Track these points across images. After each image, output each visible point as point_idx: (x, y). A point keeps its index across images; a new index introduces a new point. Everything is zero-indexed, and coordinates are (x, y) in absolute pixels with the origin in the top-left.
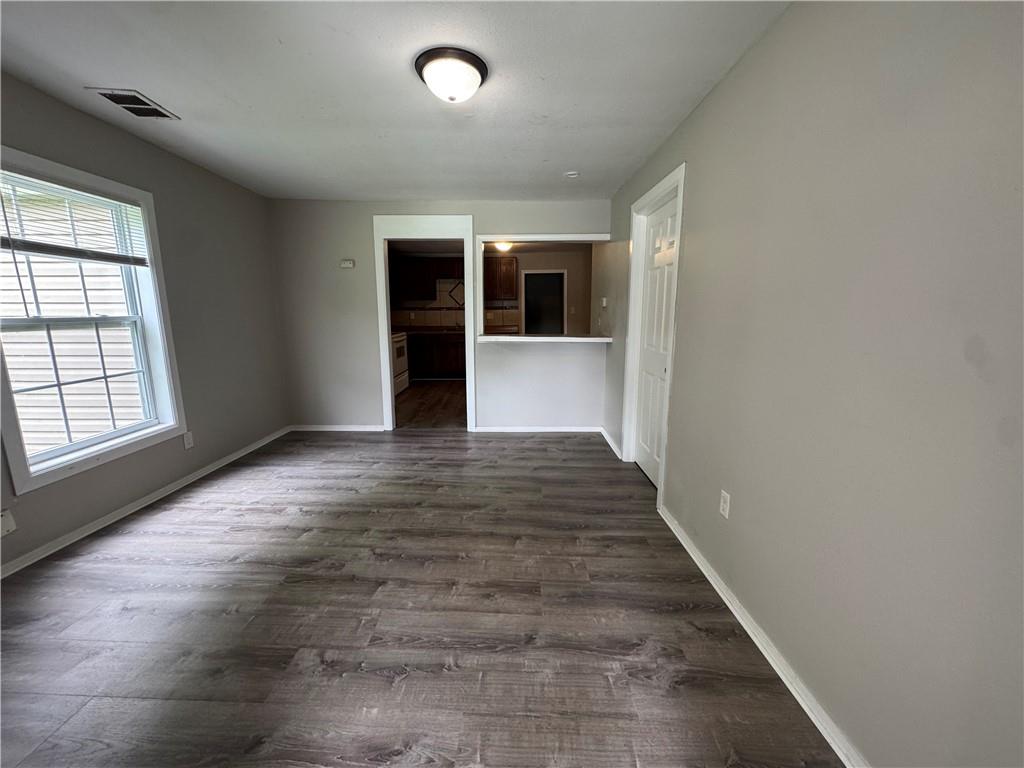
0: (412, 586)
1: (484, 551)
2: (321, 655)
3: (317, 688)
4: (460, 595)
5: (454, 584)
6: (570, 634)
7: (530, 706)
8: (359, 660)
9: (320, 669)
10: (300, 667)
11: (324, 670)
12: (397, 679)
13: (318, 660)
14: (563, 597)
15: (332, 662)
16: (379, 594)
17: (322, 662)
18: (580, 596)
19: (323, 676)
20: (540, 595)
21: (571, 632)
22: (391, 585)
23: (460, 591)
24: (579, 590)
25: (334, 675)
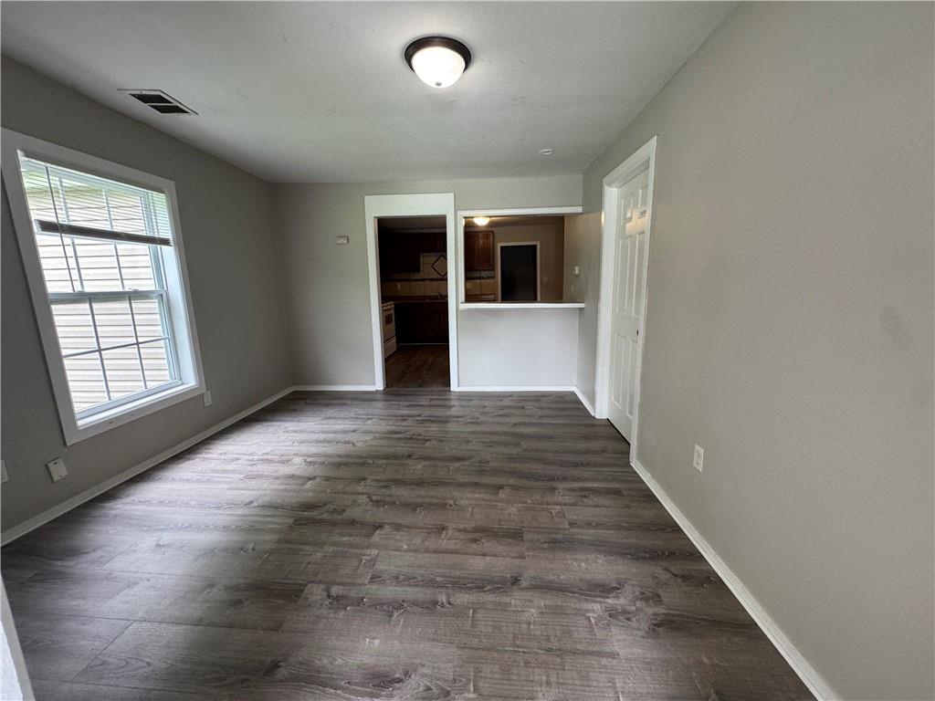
0: (406, 530)
1: (470, 499)
2: (328, 590)
3: (324, 620)
4: (449, 539)
5: (443, 529)
6: (552, 577)
7: (518, 643)
8: (361, 596)
9: (327, 603)
10: (309, 600)
11: (330, 603)
12: (396, 614)
13: (325, 594)
14: (545, 542)
15: (337, 596)
16: (377, 537)
17: (329, 596)
18: (560, 542)
19: (330, 609)
20: (523, 540)
21: (553, 574)
22: (387, 529)
23: (450, 535)
24: (560, 537)
25: (338, 608)
